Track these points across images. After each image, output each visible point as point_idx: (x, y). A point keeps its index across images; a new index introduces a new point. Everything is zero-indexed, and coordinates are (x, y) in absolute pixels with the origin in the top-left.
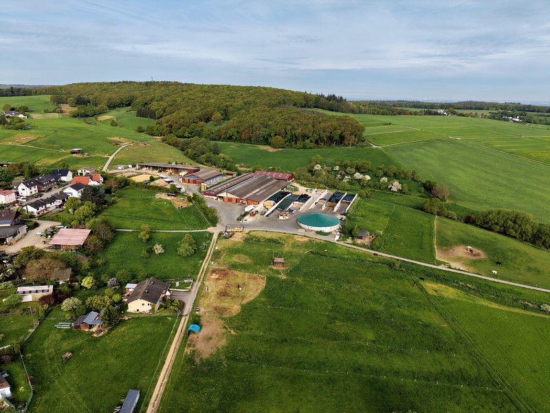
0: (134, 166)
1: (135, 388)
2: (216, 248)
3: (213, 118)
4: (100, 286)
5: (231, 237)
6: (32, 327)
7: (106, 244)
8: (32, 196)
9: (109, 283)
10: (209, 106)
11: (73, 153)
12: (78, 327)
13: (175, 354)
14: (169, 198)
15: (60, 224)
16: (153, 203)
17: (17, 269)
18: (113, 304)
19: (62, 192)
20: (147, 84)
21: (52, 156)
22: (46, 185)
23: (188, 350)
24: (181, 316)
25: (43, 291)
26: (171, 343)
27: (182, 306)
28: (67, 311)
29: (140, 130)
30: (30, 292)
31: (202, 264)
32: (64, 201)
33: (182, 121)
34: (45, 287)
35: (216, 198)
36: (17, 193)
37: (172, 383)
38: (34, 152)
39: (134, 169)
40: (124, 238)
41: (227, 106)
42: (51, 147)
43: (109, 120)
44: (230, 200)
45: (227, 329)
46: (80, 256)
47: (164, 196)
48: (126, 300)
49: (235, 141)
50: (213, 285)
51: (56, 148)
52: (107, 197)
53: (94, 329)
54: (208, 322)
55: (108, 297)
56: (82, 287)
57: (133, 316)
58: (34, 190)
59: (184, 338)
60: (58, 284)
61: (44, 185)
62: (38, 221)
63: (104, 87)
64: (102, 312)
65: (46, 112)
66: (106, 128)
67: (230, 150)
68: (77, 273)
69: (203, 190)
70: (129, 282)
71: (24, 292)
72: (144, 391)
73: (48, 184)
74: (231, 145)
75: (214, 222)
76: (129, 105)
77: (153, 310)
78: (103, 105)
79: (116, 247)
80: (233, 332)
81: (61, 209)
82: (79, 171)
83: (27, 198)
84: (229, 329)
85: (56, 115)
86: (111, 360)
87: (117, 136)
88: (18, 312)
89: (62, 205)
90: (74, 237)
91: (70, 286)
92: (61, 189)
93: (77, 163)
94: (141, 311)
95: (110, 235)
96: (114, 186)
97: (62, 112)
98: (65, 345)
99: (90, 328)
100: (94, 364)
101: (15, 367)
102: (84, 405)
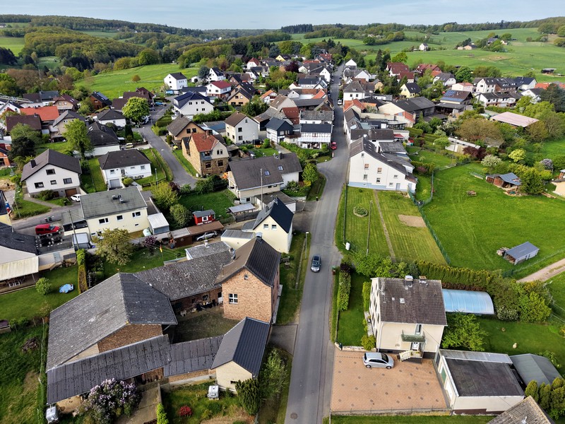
1: (535, 244)
6: (449, 165)
7: (551, 138)
11: (545, 72)
12: (490, 180)
28: (485, 166)
30: (458, 143)
32: (517, 100)
34: (473, 145)
36: (475, 90)
42: (521, 66)
51: (527, 67)
53: (507, 189)
57: (558, 197)
58: (492, 89)
61: (502, 87)
65: (529, 40)
71: (452, 142)
72: (544, 254)
73: (506, 87)
81: (511, 108)
89: (514, 104)
98: (472, 187)
99: (504, 186)
101: (424, 180)
102: (472, 230)
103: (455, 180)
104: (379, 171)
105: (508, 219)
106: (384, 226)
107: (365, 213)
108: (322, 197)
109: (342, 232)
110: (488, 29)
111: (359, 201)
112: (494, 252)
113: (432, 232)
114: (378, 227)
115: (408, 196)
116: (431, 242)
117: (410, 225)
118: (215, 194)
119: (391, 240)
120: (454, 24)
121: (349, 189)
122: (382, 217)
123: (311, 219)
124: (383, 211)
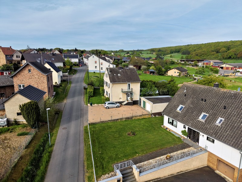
3: (220, 51)
10: (219, 46)
12: (145, 72)
14: (193, 67)
20: (188, 45)
29: (182, 58)
33: (203, 52)
35: (219, 68)
43: (169, 56)
44: (227, 68)
49: (232, 59)
74: (230, 61)
75: (217, 73)
76: (179, 52)
77: (180, 75)
94: (173, 76)
99: (150, 74)
104: (102, 64)
108: (76, 74)
111: (94, 75)
120: (122, 50)
123: (71, 78)
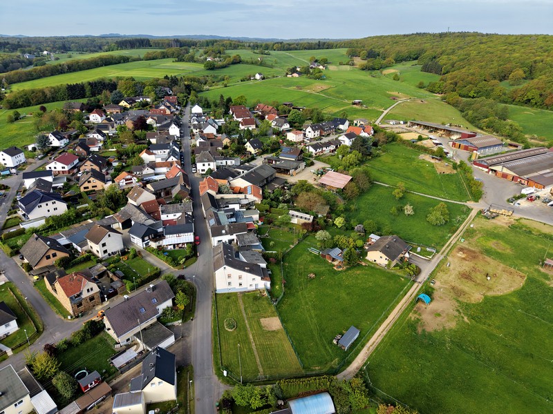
0: (405, 123)
1: (357, 327)
2: (472, 226)
3: (511, 76)
4: (348, 228)
5: (493, 218)
6: (293, 244)
7: (362, 192)
8: (315, 139)
9: (356, 228)
10: (510, 61)
11: (354, 104)
12: (324, 256)
13: (399, 314)
14: (433, 161)
15: (330, 166)
16: (415, 163)
17: (292, 196)
18: (356, 247)
19: (337, 139)
20: (442, 35)
21: (336, 105)
22: (326, 131)
23: (412, 316)
24: (414, 281)
25: (306, 218)
26: (398, 303)
27: (418, 272)
28: (319, 241)
29: (421, 86)
30: (297, 216)
31: (450, 237)
32: (337, 147)
33: (470, 78)
34: (308, 216)
35: (487, 170)
36: (305, 134)
37: (390, 338)
38: (324, 100)
39: (404, 126)
40: (379, 191)
41: (535, 62)
42: (337, 97)
43: (392, 74)
44: (505, 176)
45: (460, 313)
46: (338, 197)
47: (428, 158)
48: (367, 248)
49: (533, 106)
50: (457, 264)
51: (342, 98)
52: (373, 150)
53: (335, 263)
54: (440, 298)
55: (352, 240)
56: (334, 225)
57: (370, 264)
58: (317, 133)
59: (411, 302)
60: (317, 216)
61: (325, 131)
62: (315, 161)
63: (395, 39)
64: (345, 252)
65: (341, 64)
66: (388, 82)
67: (522, 116)
68: (333, 211)
69: (473, 158)
70: (373, 233)
71: (293, 215)
72: (363, 332)
73: (328, 130)
74: (527, 110)
75: (477, 196)
77: (389, 265)
78: (391, 59)
79: (370, 198)
80: (466, 319)
81: (333, 154)
82: (355, 122)
83: (311, 140)
84: (462, 315)
85: (348, 67)
86: (343, 295)
87: (396, 90)
88: (286, 229)
89: (335, 150)
90: (338, 180)
91: (325, 221)
92: (337, 136)
93: (355, 114)
94: (377, 262)
95: (367, 185)
96: (382, 140)
97: (353, 65)
98: (312, 267)
99: (333, 261)
100: (329, 291)
101: (277, 269)
102: (315, 320)
103: (299, 261)
104: (240, 278)
105: (338, 299)
106: (251, 337)
107: (234, 327)
108: (195, 315)
109: (219, 356)
110: (309, 49)
111: (227, 311)
112: (331, 343)
113: (287, 333)
114: (246, 341)
115: (266, 293)
116: (287, 345)
117: (270, 330)
118: (93, 340)
119: (258, 353)
120: (281, 43)
121: (218, 297)
122: (248, 327)
123: (190, 347)
124: (249, 319)
